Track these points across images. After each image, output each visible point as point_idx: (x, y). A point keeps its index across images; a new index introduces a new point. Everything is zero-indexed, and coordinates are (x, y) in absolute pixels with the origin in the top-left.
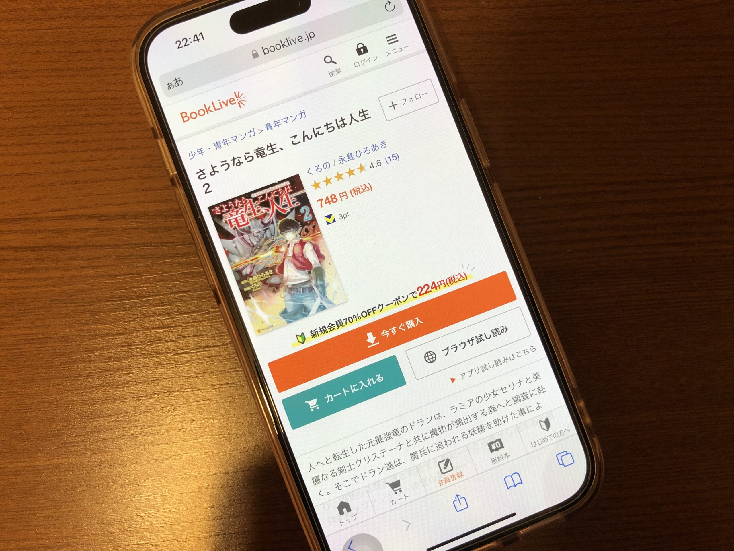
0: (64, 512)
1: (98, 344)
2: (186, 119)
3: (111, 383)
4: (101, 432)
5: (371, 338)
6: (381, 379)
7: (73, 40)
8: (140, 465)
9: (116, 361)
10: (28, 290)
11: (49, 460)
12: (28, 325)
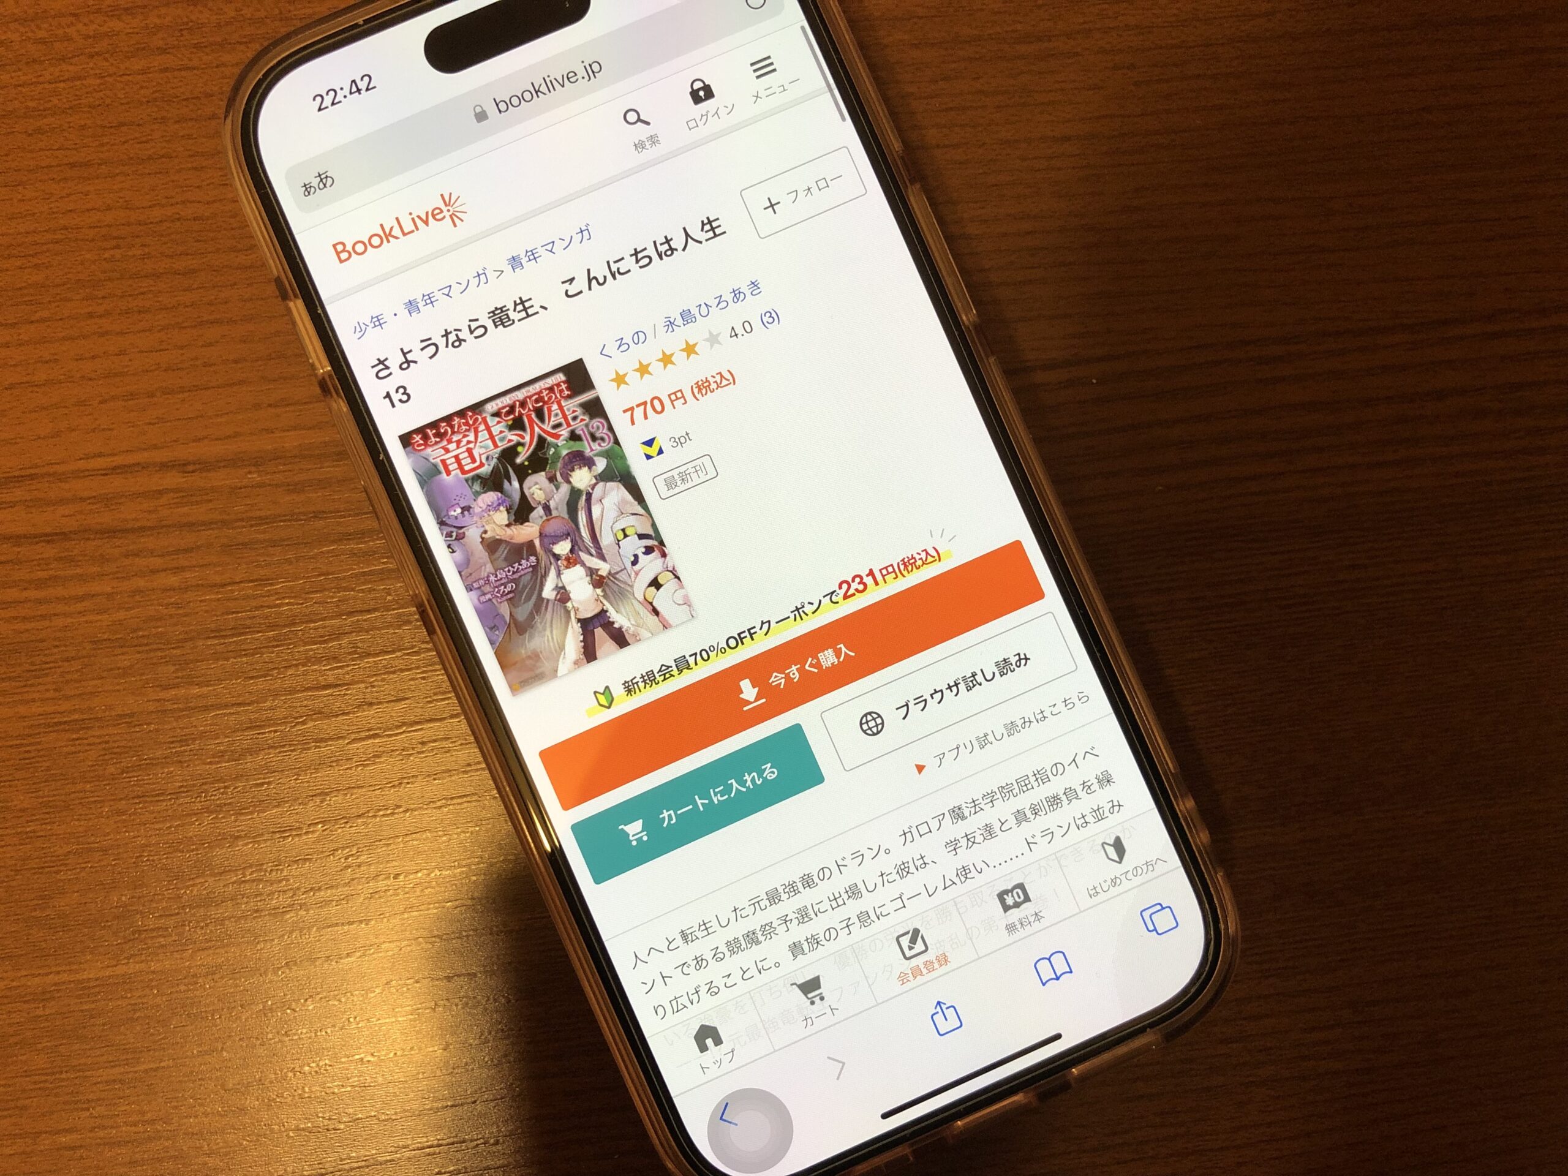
0: (146, 1071)
1: (195, 726)
2: (344, 256)
3: (225, 805)
4: (211, 905)
5: (748, 691)
6: (773, 773)
7: (108, 101)
8: (295, 968)
9: (233, 761)
10: (47, 623)
11: (108, 967)
12: (50, 694)
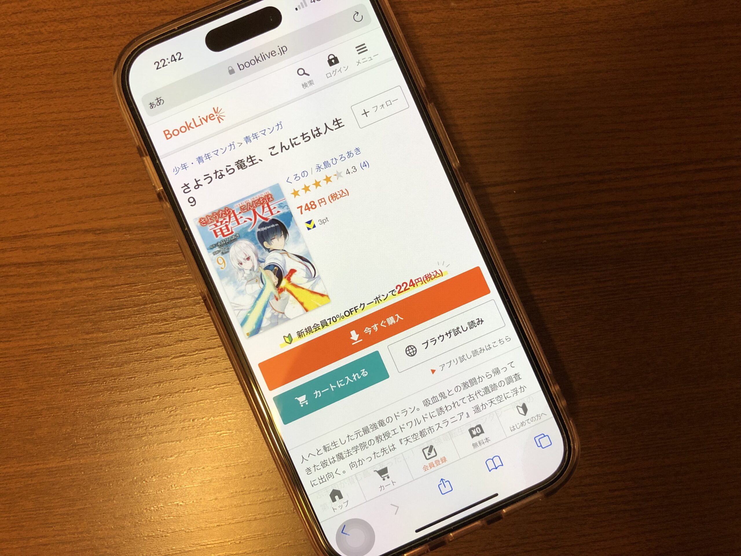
0: (79, 509)
1: (101, 351)
2: (169, 136)
3: (115, 387)
4: (108, 433)
5: (354, 336)
6: (366, 373)
7: (60, 62)
8: (147, 462)
9: (118, 367)
10: (32, 304)
11: (61, 462)
12: (34, 336)
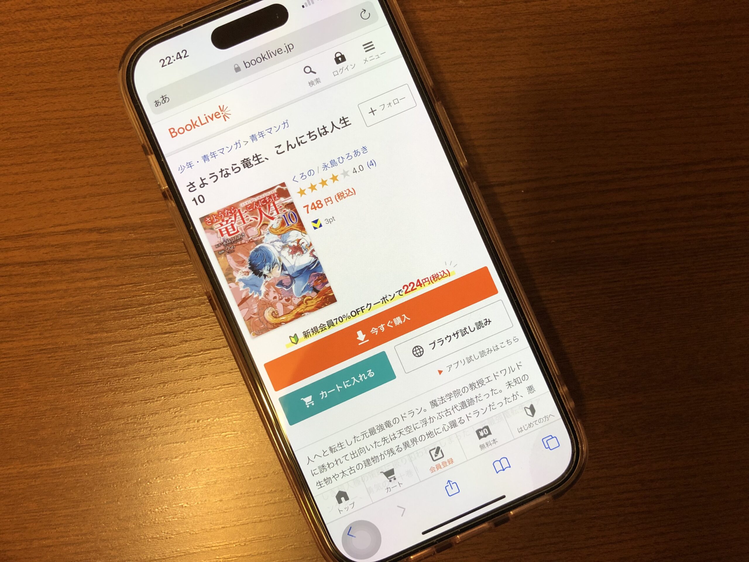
0: (82, 511)
1: (105, 351)
2: (174, 134)
3: (119, 387)
4: (112, 434)
5: (361, 336)
6: (372, 374)
7: (64, 60)
8: (151, 463)
9: (123, 367)
10: (36, 303)
11: (65, 463)
